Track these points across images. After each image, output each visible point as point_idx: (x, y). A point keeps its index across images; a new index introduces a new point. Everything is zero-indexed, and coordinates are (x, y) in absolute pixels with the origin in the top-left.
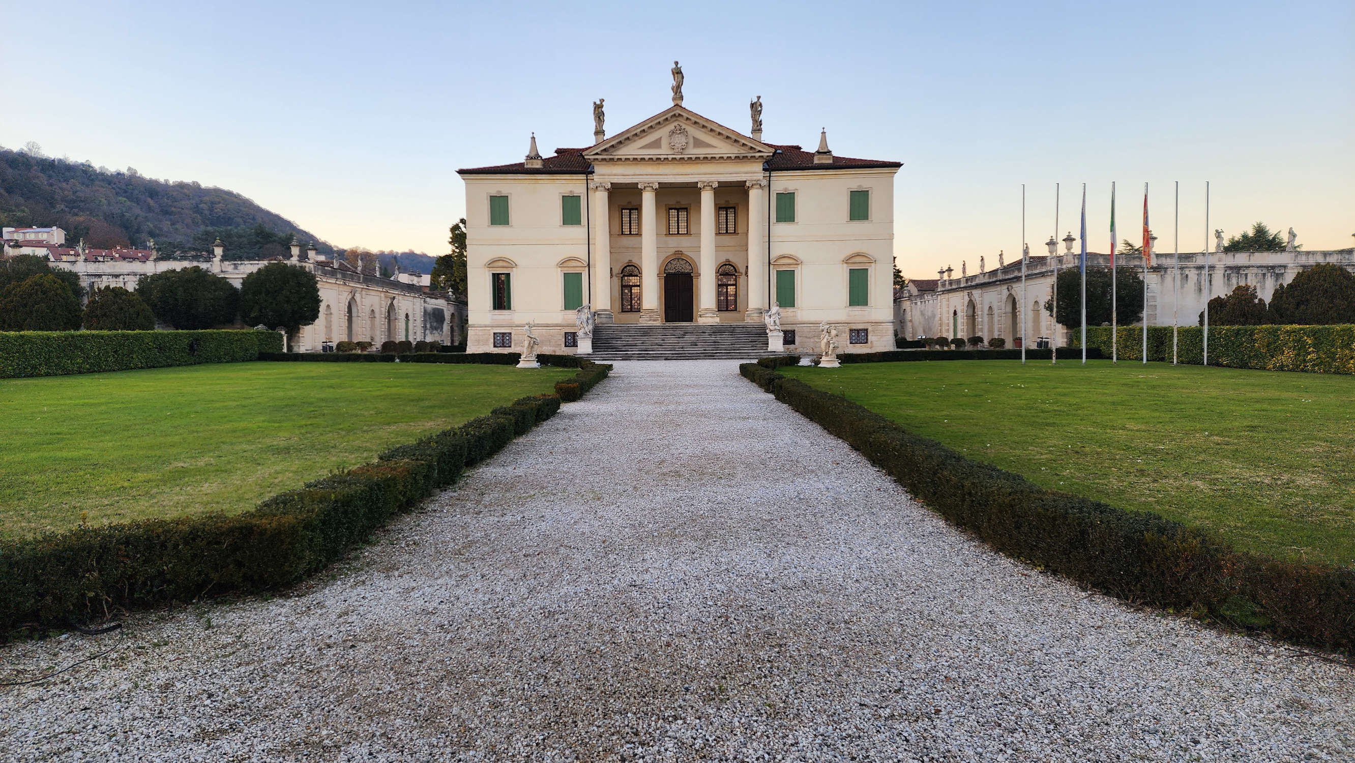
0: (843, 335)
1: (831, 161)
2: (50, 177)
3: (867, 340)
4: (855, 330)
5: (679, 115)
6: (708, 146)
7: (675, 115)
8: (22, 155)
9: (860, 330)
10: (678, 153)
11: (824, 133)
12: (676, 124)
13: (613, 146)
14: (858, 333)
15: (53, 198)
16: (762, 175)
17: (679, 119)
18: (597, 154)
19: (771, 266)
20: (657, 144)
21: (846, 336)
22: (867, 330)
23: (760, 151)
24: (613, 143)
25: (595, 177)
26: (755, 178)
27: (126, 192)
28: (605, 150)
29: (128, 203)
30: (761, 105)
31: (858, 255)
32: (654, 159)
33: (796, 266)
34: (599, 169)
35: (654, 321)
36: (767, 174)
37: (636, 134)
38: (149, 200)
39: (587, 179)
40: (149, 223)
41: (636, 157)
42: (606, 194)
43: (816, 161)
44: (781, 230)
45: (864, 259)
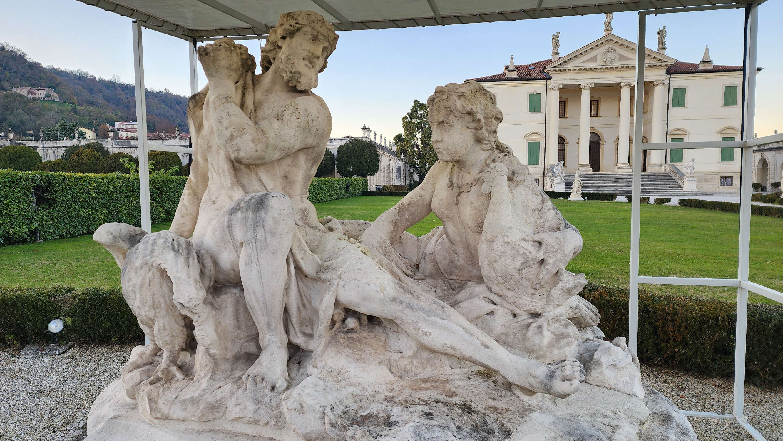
0: (716, 180)
1: (712, 67)
2: (126, 94)
3: (732, 183)
4: (724, 177)
5: (611, 40)
6: (629, 59)
7: (608, 40)
8: (110, 82)
9: (727, 177)
10: (610, 64)
11: (707, 49)
12: (608, 46)
13: (565, 62)
14: (726, 179)
15: (129, 105)
16: (665, 77)
17: (611, 42)
18: (555, 67)
19: (668, 136)
20: (594, 59)
21: (718, 181)
22: (732, 177)
23: (665, 62)
24: (566, 60)
25: (552, 81)
26: (661, 79)
27: (164, 102)
28: (560, 64)
29: (167, 108)
30: (665, 32)
31: (729, 128)
32: (593, 69)
33: (685, 136)
34: (555, 77)
35: (588, 171)
36: (669, 76)
37: (581, 54)
38: (177, 106)
39: (547, 83)
40: (178, 119)
41: (581, 68)
42: (557, 92)
43: (701, 67)
44: (675, 112)
45: (733, 131)
